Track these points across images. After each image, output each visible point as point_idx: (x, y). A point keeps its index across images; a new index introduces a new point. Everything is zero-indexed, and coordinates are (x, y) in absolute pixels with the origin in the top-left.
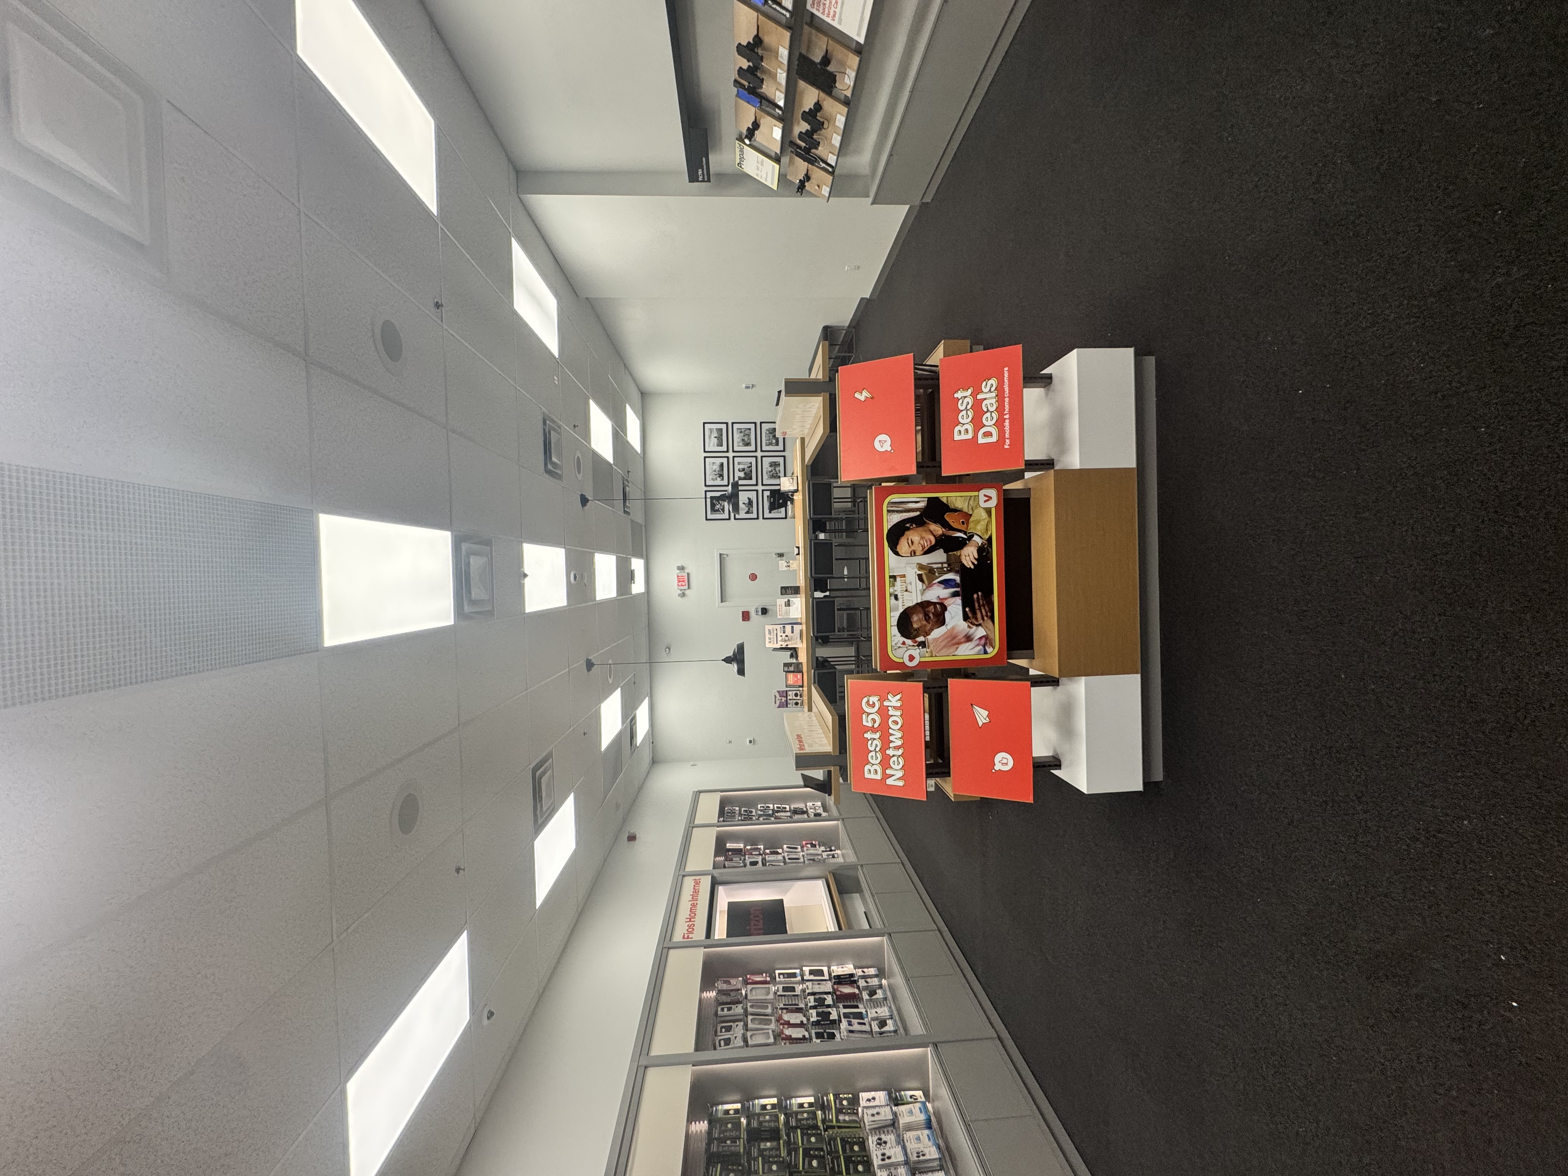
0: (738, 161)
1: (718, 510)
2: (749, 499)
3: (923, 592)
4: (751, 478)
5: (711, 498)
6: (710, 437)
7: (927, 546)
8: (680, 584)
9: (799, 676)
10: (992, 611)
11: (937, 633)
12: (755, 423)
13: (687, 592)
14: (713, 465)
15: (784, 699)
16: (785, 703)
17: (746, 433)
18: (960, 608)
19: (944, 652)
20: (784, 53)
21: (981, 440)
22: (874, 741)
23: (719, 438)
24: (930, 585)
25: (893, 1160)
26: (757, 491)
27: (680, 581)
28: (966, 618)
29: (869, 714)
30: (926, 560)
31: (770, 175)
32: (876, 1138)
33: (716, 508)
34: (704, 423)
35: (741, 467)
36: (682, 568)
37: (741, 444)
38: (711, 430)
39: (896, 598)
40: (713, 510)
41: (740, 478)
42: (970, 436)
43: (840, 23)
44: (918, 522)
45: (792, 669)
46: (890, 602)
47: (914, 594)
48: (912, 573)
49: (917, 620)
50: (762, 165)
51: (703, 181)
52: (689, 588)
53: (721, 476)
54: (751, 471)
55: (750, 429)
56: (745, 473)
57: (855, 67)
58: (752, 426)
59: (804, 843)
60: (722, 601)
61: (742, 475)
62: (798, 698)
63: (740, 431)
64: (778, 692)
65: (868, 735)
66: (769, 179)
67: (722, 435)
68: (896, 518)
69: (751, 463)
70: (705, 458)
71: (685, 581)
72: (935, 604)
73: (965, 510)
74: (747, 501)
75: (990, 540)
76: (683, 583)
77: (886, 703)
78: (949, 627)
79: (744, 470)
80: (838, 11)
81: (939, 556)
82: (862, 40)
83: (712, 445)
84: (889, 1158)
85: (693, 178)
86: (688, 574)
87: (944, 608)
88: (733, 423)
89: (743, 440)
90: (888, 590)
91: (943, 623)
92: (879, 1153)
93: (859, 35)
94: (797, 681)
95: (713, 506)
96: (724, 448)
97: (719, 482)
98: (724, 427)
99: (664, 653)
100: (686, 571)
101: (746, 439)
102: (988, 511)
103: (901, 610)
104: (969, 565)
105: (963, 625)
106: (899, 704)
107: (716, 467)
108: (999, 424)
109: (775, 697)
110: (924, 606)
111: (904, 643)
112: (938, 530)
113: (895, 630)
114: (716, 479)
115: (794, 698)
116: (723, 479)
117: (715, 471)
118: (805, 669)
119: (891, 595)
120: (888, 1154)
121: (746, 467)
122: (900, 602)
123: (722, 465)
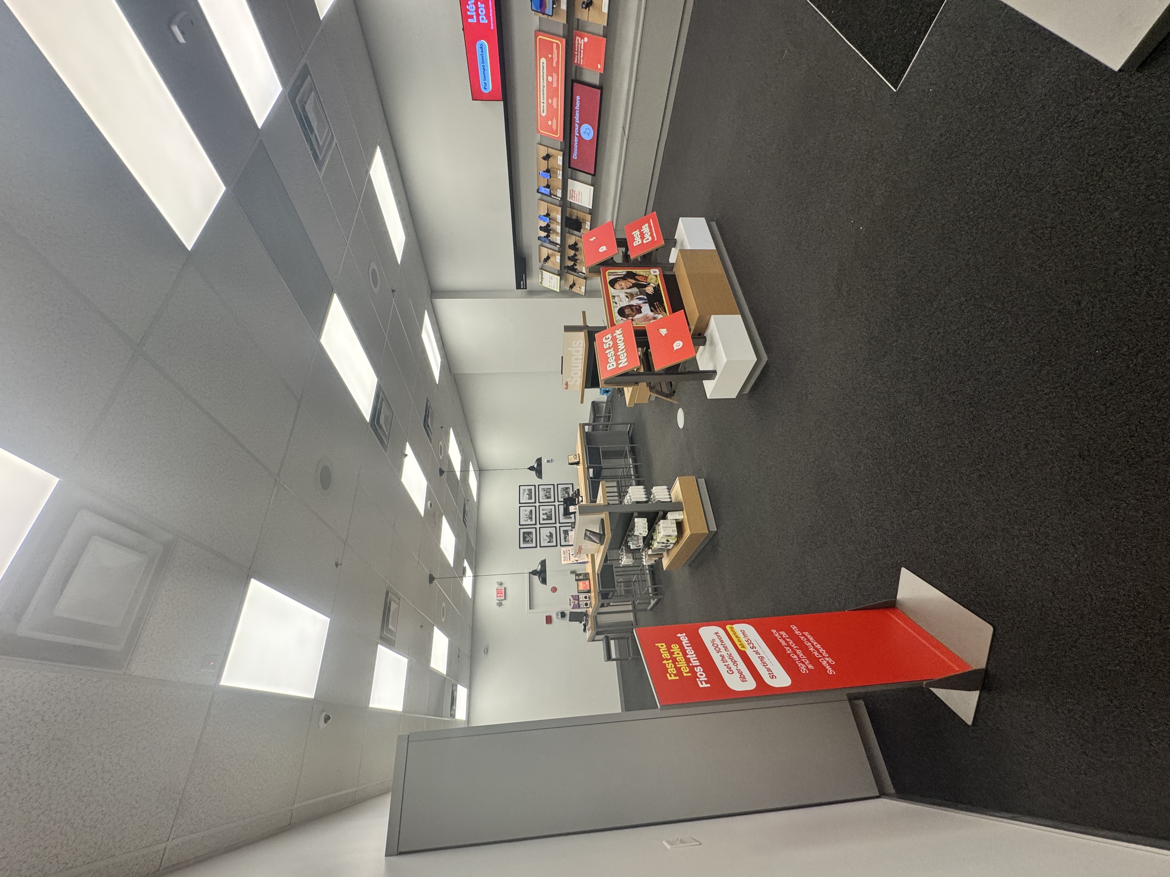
0: (540, 281)
1: (528, 541)
2: (550, 533)
3: (629, 302)
4: (551, 519)
5: (524, 533)
6: (523, 494)
7: (628, 286)
8: (498, 595)
9: (587, 582)
10: (665, 309)
11: (638, 316)
12: (554, 485)
13: (503, 602)
14: (525, 511)
15: (576, 602)
16: (578, 605)
17: (548, 491)
18: (649, 307)
19: (643, 323)
20: (559, 217)
21: (645, 242)
22: (610, 353)
23: (530, 495)
24: (632, 299)
26: (556, 527)
27: (498, 593)
28: (652, 311)
29: (606, 343)
30: (629, 291)
31: (555, 285)
33: (527, 540)
34: (520, 486)
35: (544, 512)
36: (501, 584)
37: (544, 498)
38: (524, 490)
39: (616, 303)
40: (525, 541)
41: (544, 519)
42: (640, 242)
43: (581, 202)
44: (624, 278)
45: (581, 577)
46: (613, 305)
47: (625, 302)
48: (623, 295)
49: (627, 311)
50: (552, 279)
51: (523, 289)
52: (505, 599)
53: (531, 518)
54: (551, 514)
55: (550, 489)
56: (547, 516)
57: (590, 220)
58: (552, 487)
60: (530, 609)
61: (545, 517)
62: (588, 599)
63: (544, 490)
64: (572, 596)
65: (607, 352)
66: (555, 288)
67: (531, 493)
68: (612, 277)
69: (551, 509)
70: (520, 507)
71: (502, 593)
72: (635, 306)
73: (645, 275)
74: (549, 534)
75: (658, 285)
76: (501, 595)
77: (614, 335)
78: (644, 314)
79: (546, 514)
80: (580, 198)
81: (635, 290)
82: (591, 208)
83: (525, 499)
85: (518, 287)
86: (505, 589)
87: (641, 307)
88: (539, 485)
89: (546, 495)
90: (611, 301)
91: (641, 312)
93: (589, 205)
94: (586, 587)
95: (524, 538)
96: (533, 501)
97: (529, 522)
98: (533, 488)
99: (484, 654)
100: (504, 586)
101: (548, 494)
102: (656, 276)
103: (619, 307)
104: (650, 293)
105: (651, 314)
106: (621, 332)
107: (528, 513)
108: (652, 235)
109: (570, 600)
110: (630, 306)
111: (622, 319)
112: (634, 281)
113: (617, 315)
114: (527, 520)
115: (584, 599)
116: (532, 520)
117: (527, 515)
118: (591, 577)
119: (613, 302)
121: (547, 512)
122: (618, 305)
123: (531, 511)
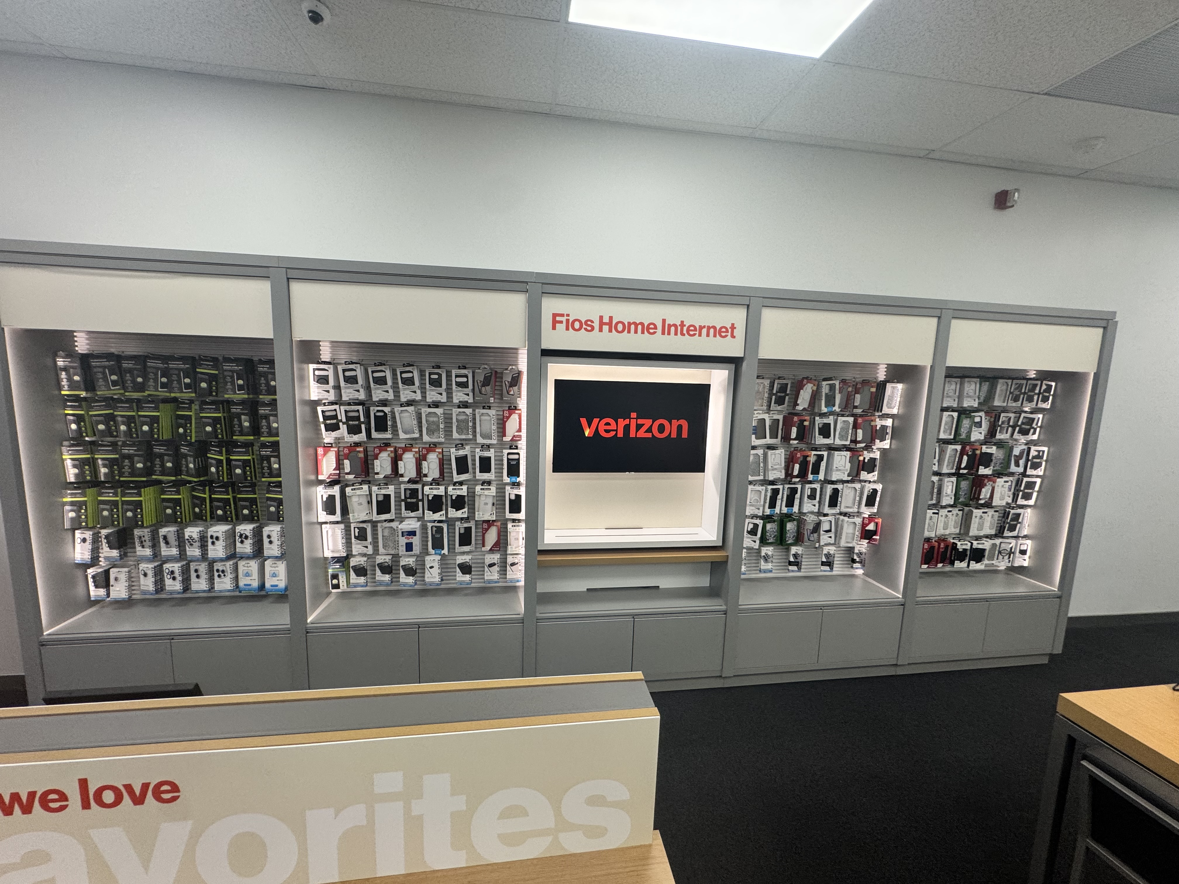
25: (210, 547)
32: (248, 534)
59: (880, 520)
84: (213, 543)
92: (220, 535)
120: (217, 542)
